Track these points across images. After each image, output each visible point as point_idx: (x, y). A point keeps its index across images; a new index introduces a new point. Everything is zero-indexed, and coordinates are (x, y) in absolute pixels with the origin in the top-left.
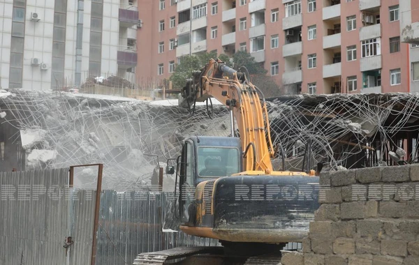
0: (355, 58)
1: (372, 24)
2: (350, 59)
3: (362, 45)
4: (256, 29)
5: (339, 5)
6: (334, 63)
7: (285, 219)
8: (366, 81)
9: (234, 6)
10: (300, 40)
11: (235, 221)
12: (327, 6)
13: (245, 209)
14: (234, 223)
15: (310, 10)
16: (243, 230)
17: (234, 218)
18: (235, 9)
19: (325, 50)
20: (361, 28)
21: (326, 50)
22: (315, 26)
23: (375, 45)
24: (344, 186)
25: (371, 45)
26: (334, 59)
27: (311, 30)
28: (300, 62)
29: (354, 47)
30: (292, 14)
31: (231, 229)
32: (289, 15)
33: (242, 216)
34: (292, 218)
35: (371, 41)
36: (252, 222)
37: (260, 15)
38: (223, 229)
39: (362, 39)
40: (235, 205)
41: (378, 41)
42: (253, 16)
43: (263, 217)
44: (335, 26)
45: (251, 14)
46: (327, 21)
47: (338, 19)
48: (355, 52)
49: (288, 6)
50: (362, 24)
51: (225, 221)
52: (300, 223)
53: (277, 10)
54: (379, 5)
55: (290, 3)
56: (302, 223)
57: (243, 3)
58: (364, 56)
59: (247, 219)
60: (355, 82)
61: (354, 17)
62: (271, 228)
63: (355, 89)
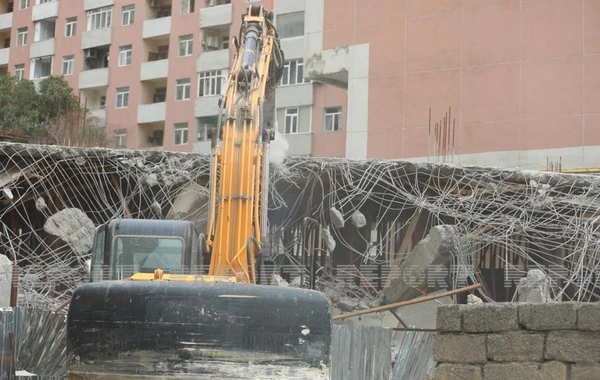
0: (187, 96)
1: (215, 49)
2: (180, 97)
3: (199, 78)
4: (41, 46)
5: (169, 18)
6: (155, 102)
7: (175, 357)
8: (201, 131)
9: (10, 9)
10: (106, 65)
11: (93, 359)
12: (150, 18)
13: (109, 339)
14: (92, 362)
15: (125, 22)
16: (103, 374)
17: (91, 354)
18: (11, 14)
19: (142, 82)
20: (199, 55)
21: (145, 83)
22: (129, 47)
23: (219, 79)
24: (492, 332)
25: (213, 80)
26: (155, 96)
27: (125, 52)
28: (104, 98)
29: (187, 80)
30: (98, 26)
31: (87, 373)
32: (92, 28)
33: (103, 350)
34: (186, 356)
35: (213, 74)
36: (119, 361)
37: (49, 25)
38: (74, 372)
39: (200, 69)
40: (94, 330)
41: (224, 74)
42: (38, 26)
43: (137, 353)
44: (160, 48)
45: (35, 22)
46: (148, 41)
47: (166, 38)
48: (188, 89)
49: (92, 14)
50: (201, 48)
51: (78, 358)
52: (200, 366)
53: (74, 19)
54: (229, 22)
55: (96, 10)
56: (206, 366)
57: (24, 6)
58: (201, 95)
59: (110, 356)
60: (186, 132)
61: (189, 36)
62: (149, 373)
63: (185, 142)
